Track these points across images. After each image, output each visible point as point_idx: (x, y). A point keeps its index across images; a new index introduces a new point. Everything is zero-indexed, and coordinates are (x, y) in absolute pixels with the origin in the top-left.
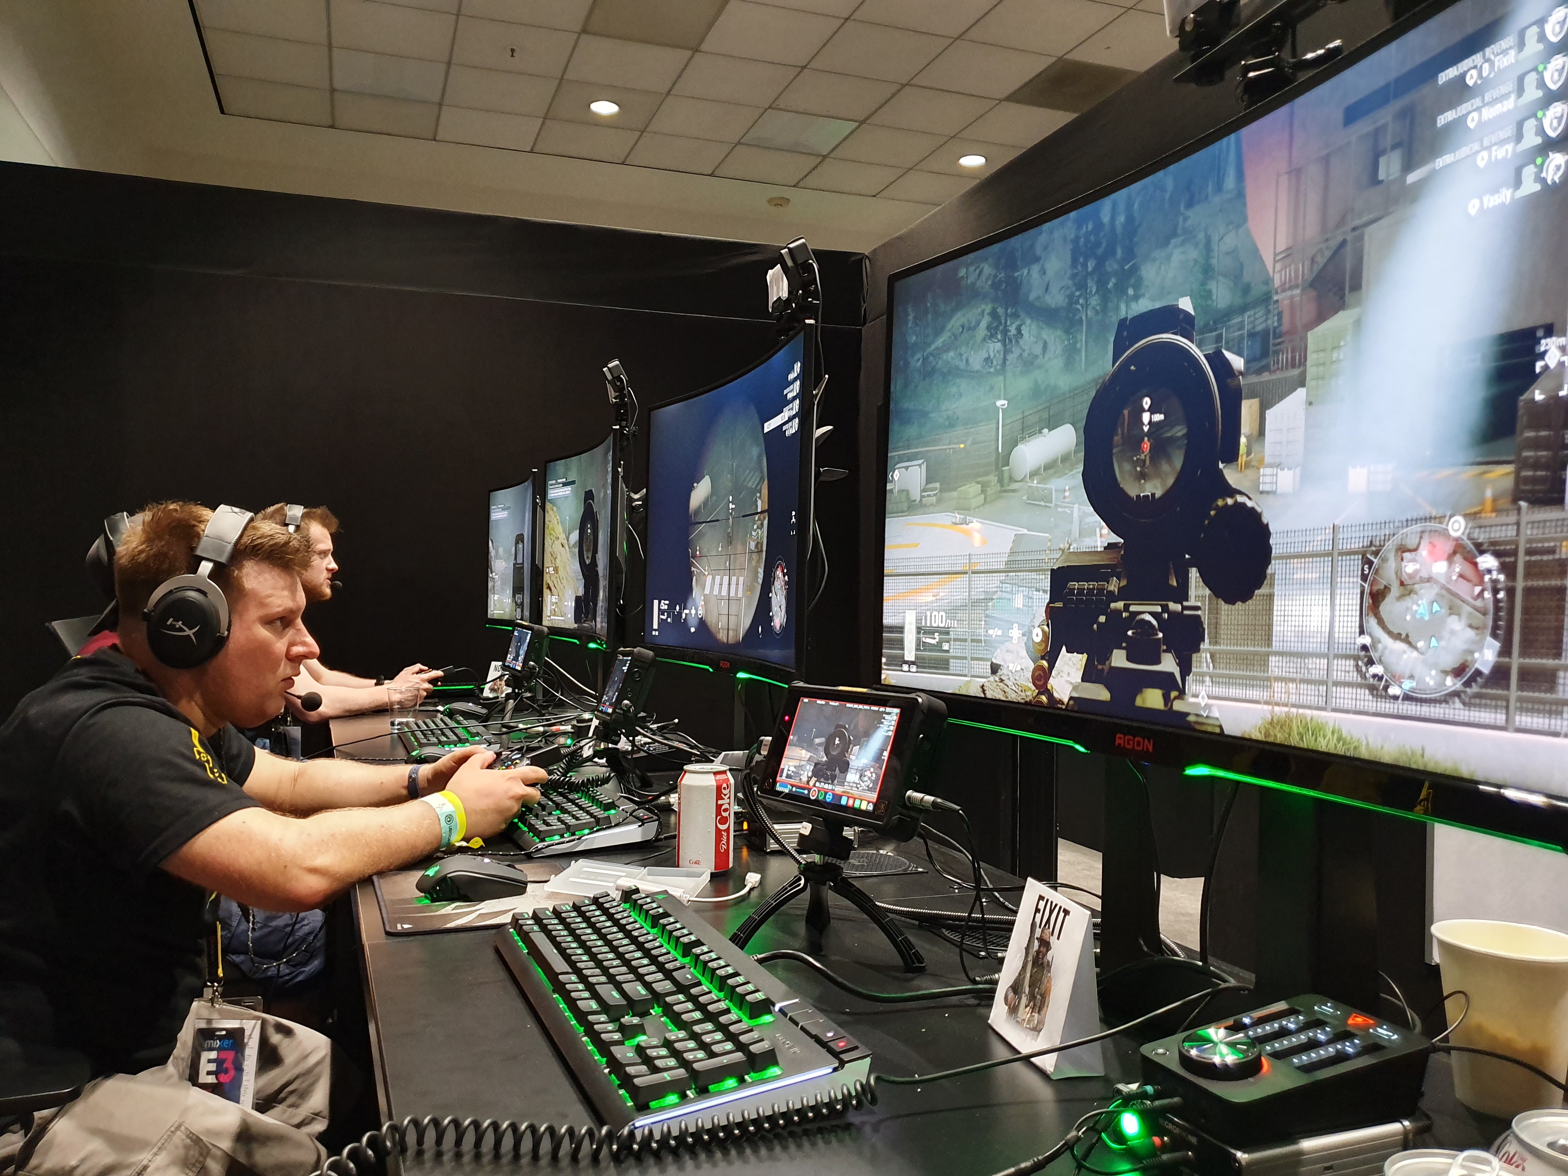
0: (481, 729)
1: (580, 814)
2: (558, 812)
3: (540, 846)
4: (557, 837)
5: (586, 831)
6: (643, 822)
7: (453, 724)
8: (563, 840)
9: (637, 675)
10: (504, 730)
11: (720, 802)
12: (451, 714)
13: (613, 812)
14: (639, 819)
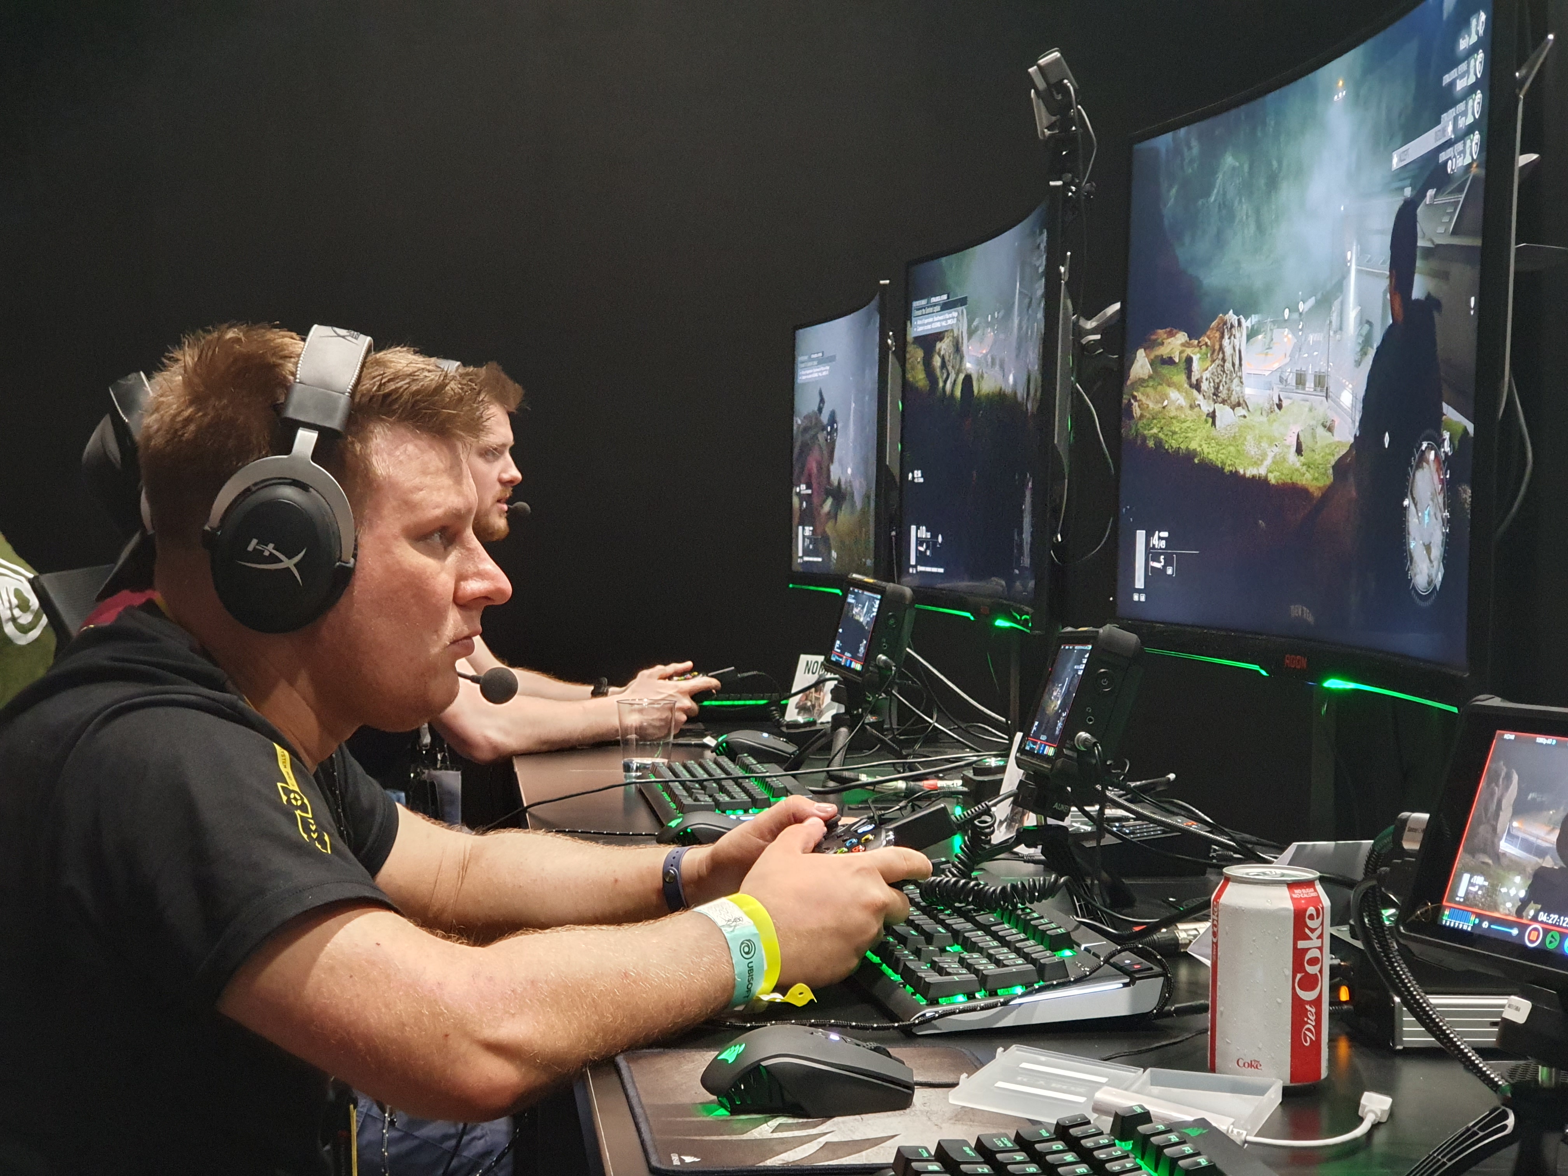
0: (790, 782)
1: (1003, 953)
2: (957, 948)
3: (929, 1012)
4: (961, 998)
5: (1019, 990)
6: (1132, 976)
7: (738, 772)
8: (972, 1004)
9: (1104, 682)
10: (832, 784)
11: (1301, 944)
12: (731, 751)
13: (1067, 953)
14: (1123, 971)
